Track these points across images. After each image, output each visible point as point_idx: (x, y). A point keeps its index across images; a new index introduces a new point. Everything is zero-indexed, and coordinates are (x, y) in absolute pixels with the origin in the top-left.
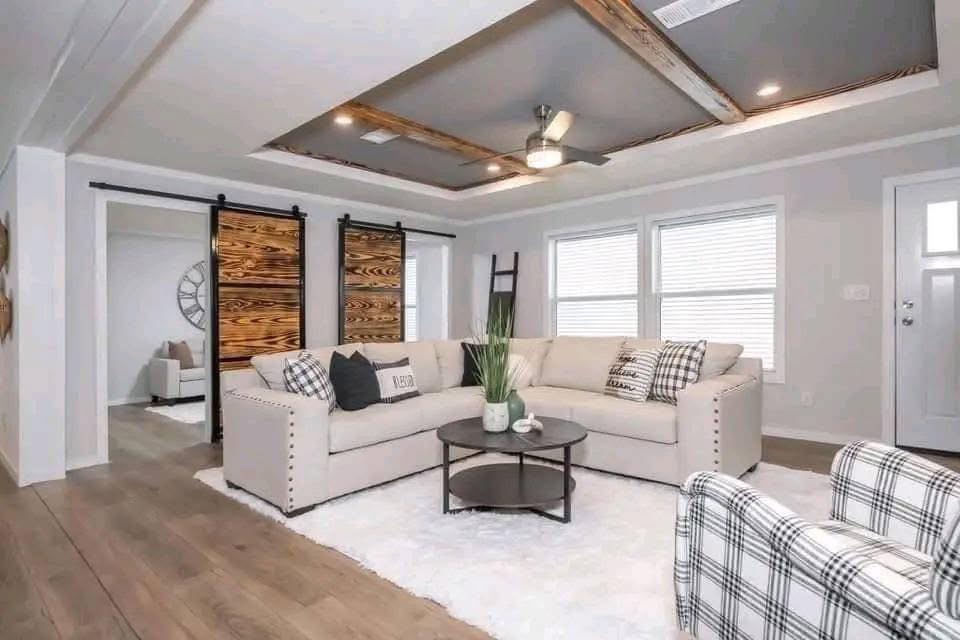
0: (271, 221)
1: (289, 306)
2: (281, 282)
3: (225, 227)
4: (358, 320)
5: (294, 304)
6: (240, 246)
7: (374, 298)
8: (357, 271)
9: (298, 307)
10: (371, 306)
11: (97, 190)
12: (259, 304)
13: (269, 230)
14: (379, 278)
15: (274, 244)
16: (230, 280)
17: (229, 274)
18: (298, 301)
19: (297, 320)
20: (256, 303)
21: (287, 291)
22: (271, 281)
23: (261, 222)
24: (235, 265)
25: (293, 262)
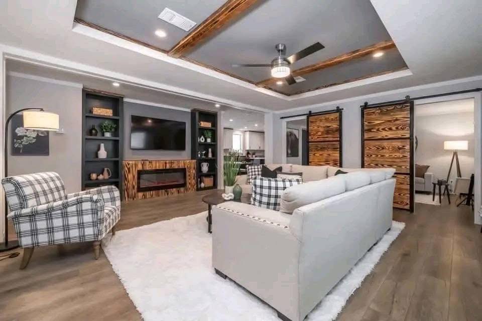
0: (327, 116)
1: (335, 149)
2: (331, 139)
3: (311, 122)
4: (374, 156)
5: (337, 148)
6: (316, 128)
7: (385, 144)
8: (372, 130)
9: (338, 149)
10: (383, 148)
11: (282, 119)
12: (322, 149)
13: (327, 120)
14: (390, 132)
15: (328, 125)
16: (313, 140)
17: (312, 138)
18: (339, 147)
19: (338, 155)
20: (321, 148)
21: (334, 143)
22: (327, 139)
23: (323, 117)
24: (314, 135)
25: (336, 131)
